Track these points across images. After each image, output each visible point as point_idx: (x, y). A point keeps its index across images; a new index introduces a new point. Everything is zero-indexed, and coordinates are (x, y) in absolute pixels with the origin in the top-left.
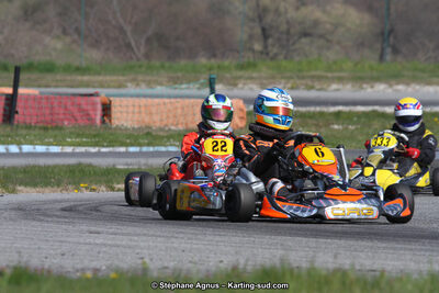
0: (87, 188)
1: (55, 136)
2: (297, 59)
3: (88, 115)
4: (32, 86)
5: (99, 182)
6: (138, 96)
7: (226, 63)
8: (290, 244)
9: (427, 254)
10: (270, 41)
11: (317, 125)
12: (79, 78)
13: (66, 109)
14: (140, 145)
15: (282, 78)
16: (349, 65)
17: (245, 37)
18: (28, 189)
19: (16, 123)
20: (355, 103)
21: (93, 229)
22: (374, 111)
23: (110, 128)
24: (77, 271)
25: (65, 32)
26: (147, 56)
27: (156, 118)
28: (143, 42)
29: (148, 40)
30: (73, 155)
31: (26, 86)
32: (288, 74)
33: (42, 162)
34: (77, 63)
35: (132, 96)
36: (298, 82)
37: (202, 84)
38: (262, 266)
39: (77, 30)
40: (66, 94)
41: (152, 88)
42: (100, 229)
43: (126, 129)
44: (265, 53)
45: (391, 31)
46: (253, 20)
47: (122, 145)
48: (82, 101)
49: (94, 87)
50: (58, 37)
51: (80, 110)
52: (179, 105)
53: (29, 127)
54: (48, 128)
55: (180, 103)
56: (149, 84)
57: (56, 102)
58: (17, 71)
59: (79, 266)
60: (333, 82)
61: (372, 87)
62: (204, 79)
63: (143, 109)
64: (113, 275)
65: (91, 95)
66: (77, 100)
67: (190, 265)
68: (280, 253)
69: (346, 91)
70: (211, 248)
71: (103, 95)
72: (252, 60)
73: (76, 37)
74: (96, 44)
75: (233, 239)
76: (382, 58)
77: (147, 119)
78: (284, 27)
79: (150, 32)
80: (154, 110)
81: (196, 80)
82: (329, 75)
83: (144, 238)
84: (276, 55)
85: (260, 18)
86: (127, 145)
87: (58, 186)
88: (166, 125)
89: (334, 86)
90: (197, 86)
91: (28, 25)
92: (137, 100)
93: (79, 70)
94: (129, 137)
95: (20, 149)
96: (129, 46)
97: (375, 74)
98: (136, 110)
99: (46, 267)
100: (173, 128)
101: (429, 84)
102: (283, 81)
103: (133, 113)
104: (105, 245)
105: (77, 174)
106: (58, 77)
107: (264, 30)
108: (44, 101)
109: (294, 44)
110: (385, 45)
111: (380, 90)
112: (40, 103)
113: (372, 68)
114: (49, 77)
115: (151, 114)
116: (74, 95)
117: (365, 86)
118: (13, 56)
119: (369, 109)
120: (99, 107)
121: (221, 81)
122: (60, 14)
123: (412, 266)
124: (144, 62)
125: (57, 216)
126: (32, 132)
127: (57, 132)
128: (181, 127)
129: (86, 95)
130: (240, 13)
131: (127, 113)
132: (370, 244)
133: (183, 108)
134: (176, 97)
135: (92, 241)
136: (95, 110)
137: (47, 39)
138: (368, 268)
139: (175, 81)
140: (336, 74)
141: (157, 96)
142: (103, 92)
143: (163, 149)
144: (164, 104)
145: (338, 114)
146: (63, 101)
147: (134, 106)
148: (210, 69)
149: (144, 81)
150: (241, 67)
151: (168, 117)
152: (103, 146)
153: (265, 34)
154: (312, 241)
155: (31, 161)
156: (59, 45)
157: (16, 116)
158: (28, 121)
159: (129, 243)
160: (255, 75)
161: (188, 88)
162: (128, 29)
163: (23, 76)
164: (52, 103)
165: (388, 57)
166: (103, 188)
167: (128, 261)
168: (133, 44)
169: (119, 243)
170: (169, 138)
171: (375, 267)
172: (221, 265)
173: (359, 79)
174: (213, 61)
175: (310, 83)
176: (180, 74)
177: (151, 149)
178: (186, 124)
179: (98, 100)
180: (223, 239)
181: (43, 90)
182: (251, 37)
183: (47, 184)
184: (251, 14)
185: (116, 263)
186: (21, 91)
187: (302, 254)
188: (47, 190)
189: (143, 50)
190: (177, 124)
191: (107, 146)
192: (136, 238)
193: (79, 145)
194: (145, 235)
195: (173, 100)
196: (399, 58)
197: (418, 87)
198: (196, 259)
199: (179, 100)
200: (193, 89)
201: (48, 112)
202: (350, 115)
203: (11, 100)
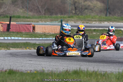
0: (28, 49)
1: (20, 35)
2: (84, 15)
3: (29, 29)
4: (15, 22)
5: (32, 47)
6: (42, 25)
7: (65, 16)
10: (77, 10)
11: (89, 33)
12: (27, 20)
13: (23, 28)
14: (42, 37)
15: (80, 20)
16: (98, 17)
17: (70, 9)
18: (13, 49)
19: (10, 31)
20: (99, 27)
21: (30, 59)
22: (104, 29)
23: (35, 33)
24: (26, 71)
25: (23, 8)
26: (45, 14)
27: (47, 30)
28: (44, 10)
29: (45, 10)
30: (25, 40)
31: (13, 22)
32: (81, 19)
33: (17, 42)
34: (26, 16)
35: (40, 25)
36: (84, 21)
37: (59, 22)
38: (74, 70)
39: (26, 7)
40: (23, 24)
41: (46, 22)
42: (32, 60)
43: (39, 33)
44: (76, 13)
45: (109, 8)
46: (72, 5)
47: (38, 37)
48: (28, 26)
49: (30, 22)
50: (21, 9)
51: (27, 28)
52: (53, 27)
53: (13, 32)
54: (18, 33)
56: (45, 21)
57: (20, 26)
58: (11, 18)
59: (26, 69)
60: (93, 21)
61: (104, 23)
62: (59, 20)
63: (43, 28)
64: (35, 72)
65: (30, 24)
66: (26, 25)
69: (97, 24)
70: (61, 65)
71: (33, 24)
72: (72, 15)
73: (26, 9)
74: (31, 11)
76: (106, 15)
77: (44, 31)
78: (81, 7)
79: (46, 8)
80: (46, 28)
81: (57, 20)
82: (93, 20)
83: (43, 62)
84: (78, 14)
85: (74, 4)
86: (39, 37)
87: (21, 48)
88: (49, 32)
89: (94, 23)
90: (58, 22)
91: (13, 6)
92: (42, 26)
93: (26, 17)
94: (40, 35)
95: (11, 38)
96: (40, 11)
97: (105, 19)
98: (42, 28)
99: (18, 69)
100: (51, 33)
101: (119, 22)
102: (80, 21)
104: (33, 64)
105: (26, 45)
106: (21, 19)
107: (75, 7)
108: (17, 26)
109: (83, 11)
110: (107, 12)
111: (106, 24)
112: (16, 26)
113: (104, 18)
114: (19, 19)
115: (45, 29)
116: (25, 24)
117: (102, 22)
118: (9, 14)
119: (103, 28)
120: (32, 27)
121: (64, 21)
122: (22, 3)
124: (44, 16)
125: (21, 56)
126: (14, 34)
127: (21, 34)
128: (53, 33)
129: (28, 24)
130: (69, 3)
131: (39, 29)
134: (52, 25)
135: (30, 63)
136: (31, 28)
137: (18, 9)
139: (52, 21)
140: (95, 19)
141: (47, 25)
142: (33, 23)
143: (48, 39)
144: (49, 27)
145: (95, 30)
146: (23, 26)
148: (61, 18)
149: (43, 21)
150: (69, 17)
151: (50, 30)
152: (33, 38)
153: (76, 9)
155: (14, 41)
156: (22, 11)
157: (10, 30)
158: (13, 31)
160: (73, 19)
161: (55, 23)
162: (40, 7)
163: (12, 19)
164: (19, 26)
165: (108, 15)
166: (33, 49)
167: (39, 68)
168: (41, 11)
170: (50, 36)
172: (64, 69)
173: (100, 21)
174: (62, 16)
175: (87, 22)
176: (53, 19)
177: (45, 39)
178: (55, 32)
179: (32, 25)
180: (64, 62)
181: (17, 23)
182: (72, 9)
183: (18, 47)
184: (72, 3)
185: (36, 69)
186: (12, 23)
188: (18, 49)
189: (43, 13)
191: (34, 38)
192: (41, 62)
193: (27, 37)
194: (44, 61)
195: (51, 26)
196: (111, 16)
197: (116, 23)
198: (57, 68)
200: (57, 23)
201: (18, 28)
202: (98, 30)
203: (9, 25)
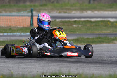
2: (61, 3)
6: (6, 16)
7: (37, 4)
8: (61, 65)
9: (108, 68)
11: (68, 25)
14: (8, 33)
20: (81, 18)
27: (13, 23)
32: (58, 8)
35: (4, 16)
36: (61, 11)
43: (3, 27)
55: (21, 18)
56: (10, 12)
61: (86, 12)
62: (29, 10)
63: (8, 20)
67: (27, 73)
68: (58, 68)
69: (78, 14)
70: (34, 67)
72: (45, 3)
75: (41, 64)
76: (90, 2)
77: (10, 24)
81: (26, 10)
82: (72, 8)
83: (10, 64)
84: (54, 1)
86: (3, 33)
88: (16, 26)
89: (74, 12)
94: (4, 30)
98: (6, 20)
100: (19, 27)
103: (5, 22)
111: (89, 13)
115: (11, 22)
117: (84, 11)
123: (103, 72)
128: (21, 26)
131: (3, 21)
132: (88, 65)
133: (22, 20)
134: (20, 16)
138: (87, 73)
139: (19, 11)
140: (75, 8)
141: (13, 16)
143: (15, 34)
144: (16, 18)
145: (75, 22)
147: (5, 19)
148: (31, 6)
150: (41, 6)
151: (17, 23)
154: (68, 64)
159: (6, 66)
160: (46, 8)
165: (92, 2)
169: (2, 66)
170: (17, 30)
171: (90, 73)
173: (82, 9)
174: (32, 4)
175: (65, 11)
176: (21, 8)
177: (11, 34)
178: (23, 25)
187: (65, 69)
190: (20, 25)
192: (8, 64)
195: (19, 17)
198: (29, 71)
199: (21, 17)
200: (25, 13)
202: (79, 22)
